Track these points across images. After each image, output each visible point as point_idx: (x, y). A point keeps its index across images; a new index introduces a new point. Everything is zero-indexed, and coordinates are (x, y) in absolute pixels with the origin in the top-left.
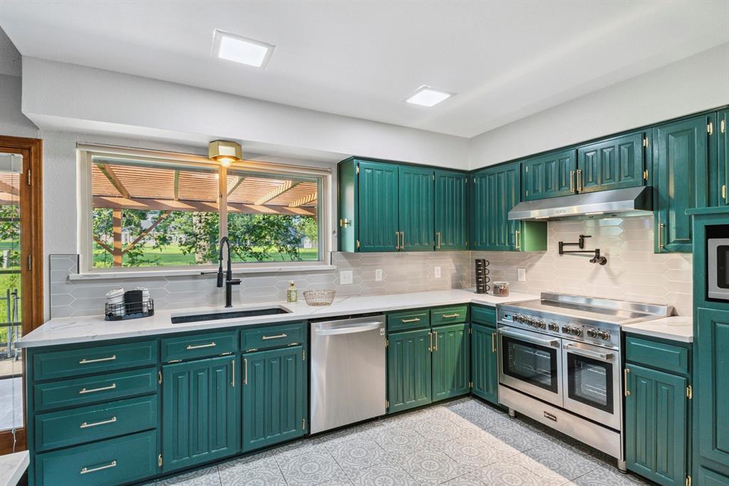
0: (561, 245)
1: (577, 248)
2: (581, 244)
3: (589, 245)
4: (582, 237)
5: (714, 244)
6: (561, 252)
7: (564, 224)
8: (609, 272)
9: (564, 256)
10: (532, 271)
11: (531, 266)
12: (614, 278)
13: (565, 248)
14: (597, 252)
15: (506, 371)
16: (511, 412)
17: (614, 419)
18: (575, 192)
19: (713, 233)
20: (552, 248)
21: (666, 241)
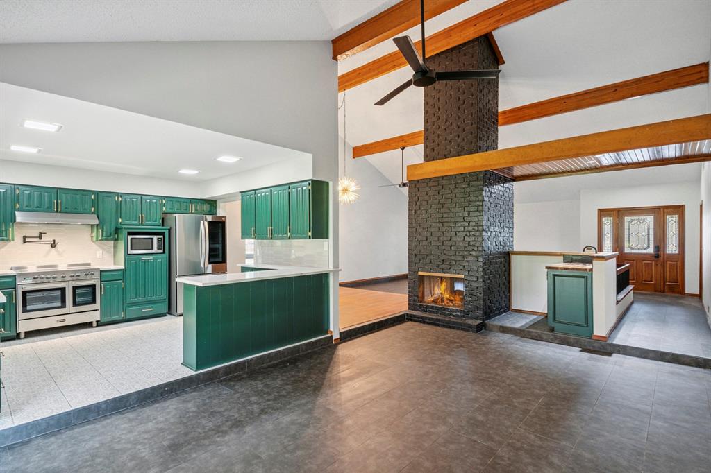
0: (24, 238)
1: (37, 239)
2: (40, 238)
3: (46, 238)
4: (40, 234)
5: (130, 237)
6: (25, 242)
7: (27, 225)
8: (57, 251)
9: (26, 244)
12: (60, 254)
13: (27, 240)
14: (54, 241)
15: (24, 311)
16: (22, 335)
17: (97, 306)
18: (57, 211)
19: (130, 234)
20: (19, 239)
21: (102, 236)
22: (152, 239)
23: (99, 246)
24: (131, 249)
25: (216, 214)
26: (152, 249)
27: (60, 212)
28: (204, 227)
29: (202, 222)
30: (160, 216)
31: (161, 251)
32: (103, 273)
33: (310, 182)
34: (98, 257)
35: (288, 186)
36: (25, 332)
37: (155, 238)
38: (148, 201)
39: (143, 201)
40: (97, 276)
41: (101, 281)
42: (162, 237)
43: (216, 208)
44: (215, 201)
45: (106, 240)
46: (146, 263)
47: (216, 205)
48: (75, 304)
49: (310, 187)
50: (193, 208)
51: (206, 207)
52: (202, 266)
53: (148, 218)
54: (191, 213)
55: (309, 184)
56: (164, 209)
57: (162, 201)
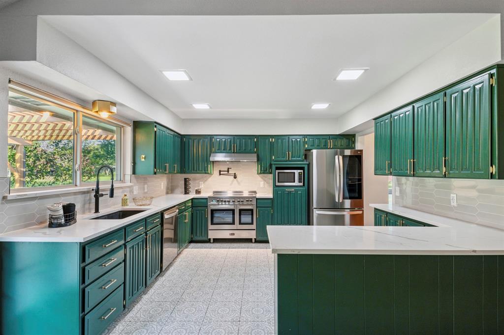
0: (220, 171)
1: (226, 173)
2: (228, 171)
3: (231, 172)
4: (228, 168)
5: (277, 171)
6: (220, 174)
7: (221, 163)
8: (237, 181)
9: (221, 176)
10: (207, 183)
11: (206, 181)
12: (239, 183)
13: (222, 173)
14: (235, 174)
15: (212, 223)
16: (212, 241)
17: (254, 226)
18: (234, 152)
19: (277, 168)
20: (216, 172)
21: (261, 170)
22: (294, 173)
23: (262, 178)
24: (278, 182)
25: (354, 148)
26: (294, 182)
27: (236, 153)
28: (339, 161)
29: (337, 157)
30: (302, 152)
31: (301, 184)
32: (258, 201)
33: (494, 71)
34: (261, 186)
35: (442, 93)
36: (214, 239)
37: (297, 172)
38: (294, 140)
39: (290, 140)
40: (254, 202)
41: (257, 207)
42: (302, 171)
43: (354, 142)
44: (354, 136)
45: (264, 173)
46: (289, 194)
47: (355, 139)
48: (240, 223)
49: (494, 81)
50: (331, 143)
51: (344, 142)
52: (337, 201)
53: (294, 155)
54: (330, 148)
55: (491, 76)
56: (306, 146)
57: (305, 139)
